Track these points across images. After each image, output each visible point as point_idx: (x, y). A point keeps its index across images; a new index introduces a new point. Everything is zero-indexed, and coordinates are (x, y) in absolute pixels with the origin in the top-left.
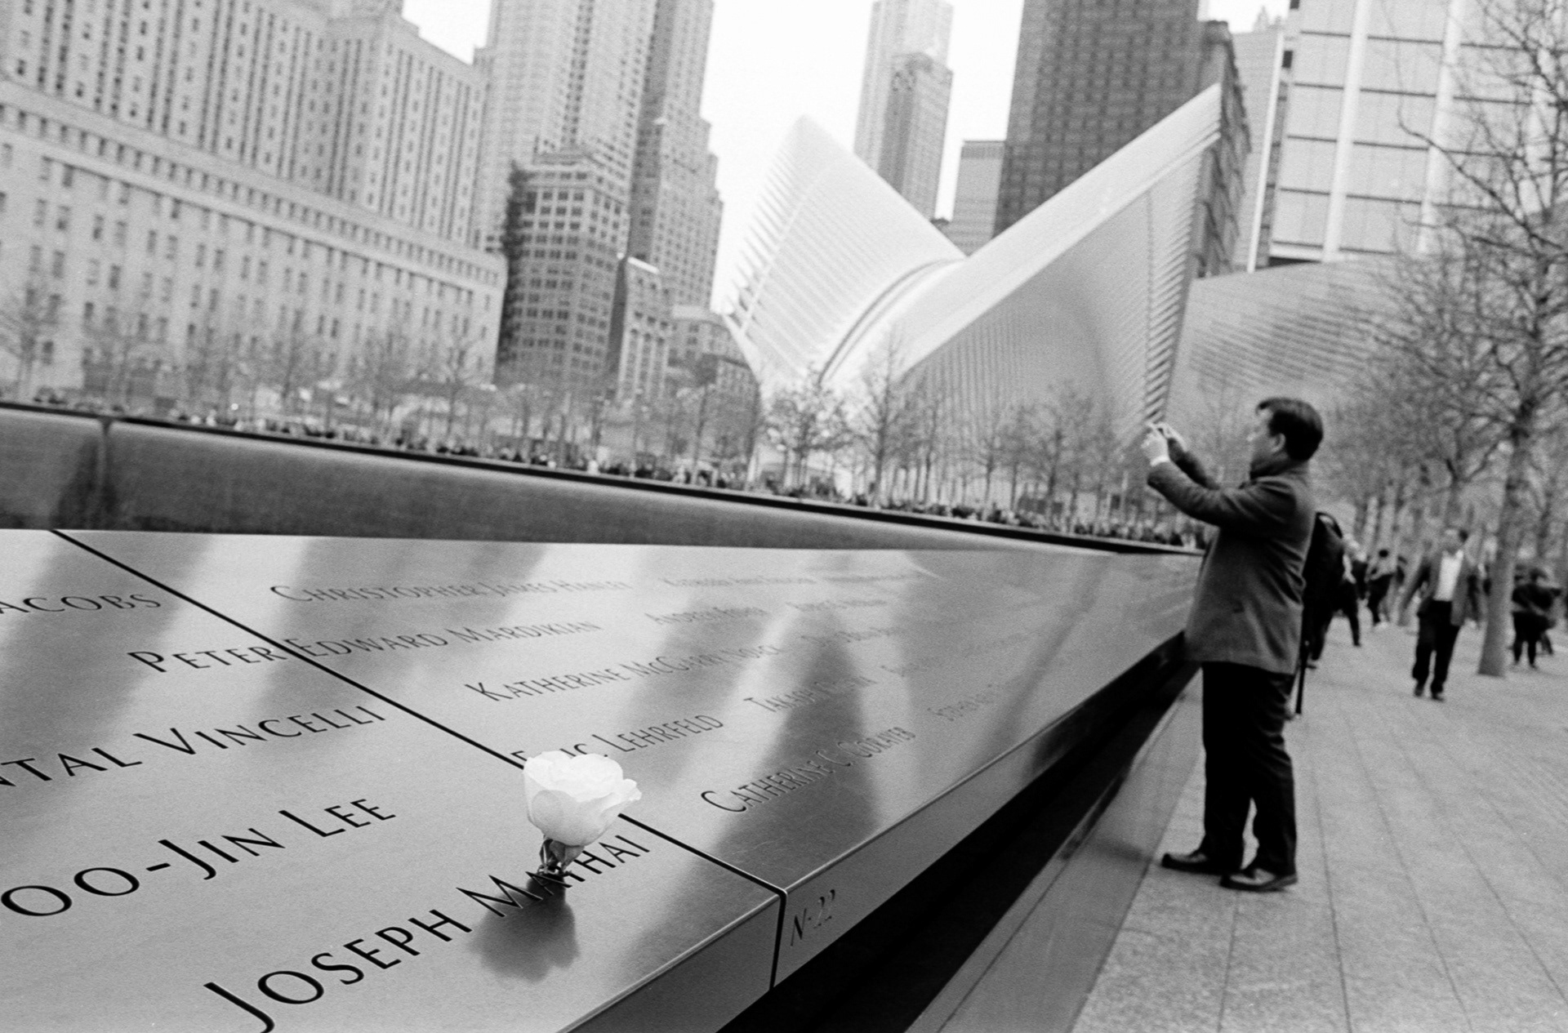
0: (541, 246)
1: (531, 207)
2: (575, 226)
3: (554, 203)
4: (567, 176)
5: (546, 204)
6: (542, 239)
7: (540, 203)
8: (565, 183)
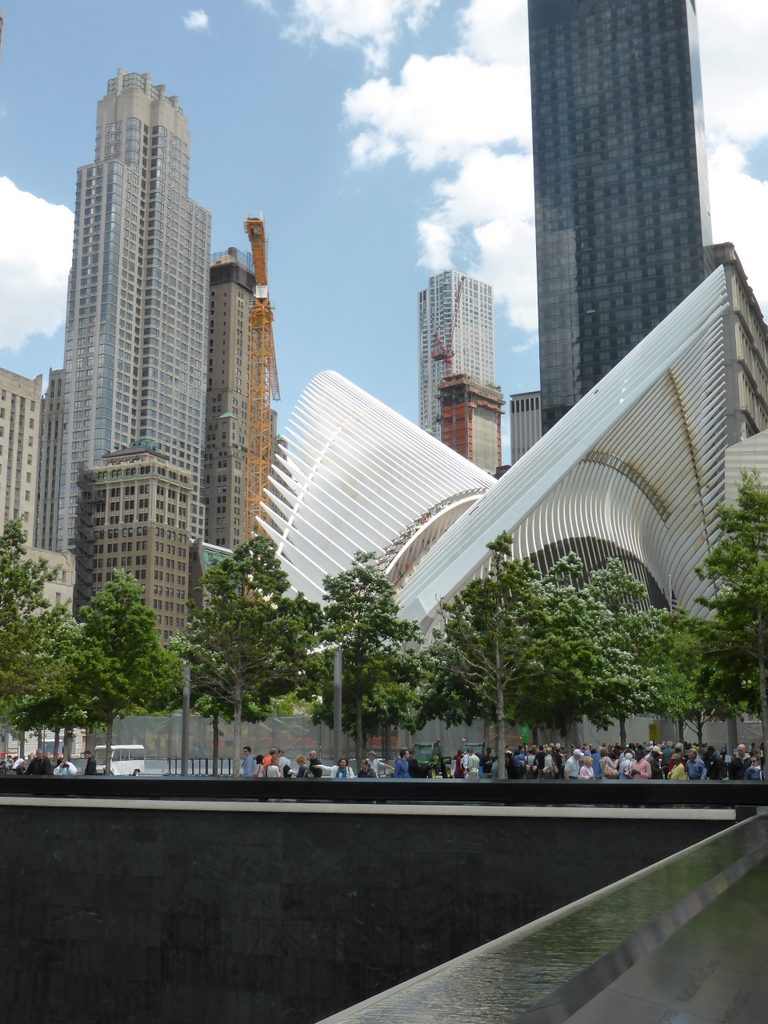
0: (113, 541)
1: (101, 506)
2: (143, 517)
3: (122, 499)
4: (132, 471)
5: (115, 500)
6: (113, 535)
7: (109, 500)
8: (130, 478)
